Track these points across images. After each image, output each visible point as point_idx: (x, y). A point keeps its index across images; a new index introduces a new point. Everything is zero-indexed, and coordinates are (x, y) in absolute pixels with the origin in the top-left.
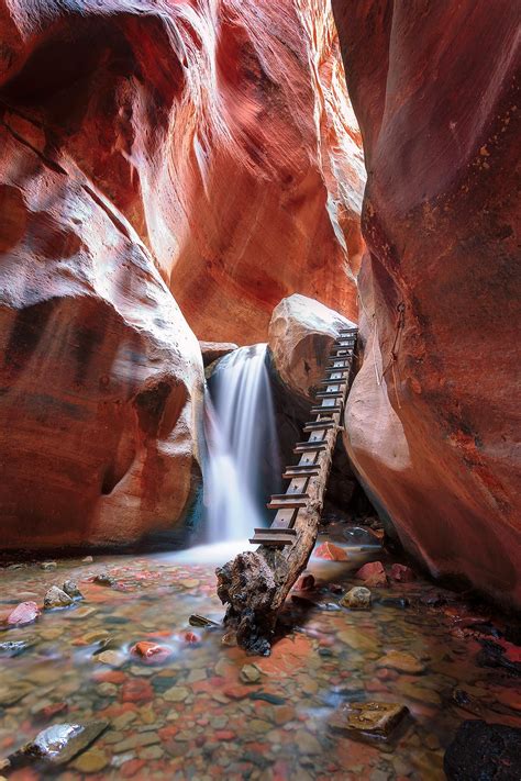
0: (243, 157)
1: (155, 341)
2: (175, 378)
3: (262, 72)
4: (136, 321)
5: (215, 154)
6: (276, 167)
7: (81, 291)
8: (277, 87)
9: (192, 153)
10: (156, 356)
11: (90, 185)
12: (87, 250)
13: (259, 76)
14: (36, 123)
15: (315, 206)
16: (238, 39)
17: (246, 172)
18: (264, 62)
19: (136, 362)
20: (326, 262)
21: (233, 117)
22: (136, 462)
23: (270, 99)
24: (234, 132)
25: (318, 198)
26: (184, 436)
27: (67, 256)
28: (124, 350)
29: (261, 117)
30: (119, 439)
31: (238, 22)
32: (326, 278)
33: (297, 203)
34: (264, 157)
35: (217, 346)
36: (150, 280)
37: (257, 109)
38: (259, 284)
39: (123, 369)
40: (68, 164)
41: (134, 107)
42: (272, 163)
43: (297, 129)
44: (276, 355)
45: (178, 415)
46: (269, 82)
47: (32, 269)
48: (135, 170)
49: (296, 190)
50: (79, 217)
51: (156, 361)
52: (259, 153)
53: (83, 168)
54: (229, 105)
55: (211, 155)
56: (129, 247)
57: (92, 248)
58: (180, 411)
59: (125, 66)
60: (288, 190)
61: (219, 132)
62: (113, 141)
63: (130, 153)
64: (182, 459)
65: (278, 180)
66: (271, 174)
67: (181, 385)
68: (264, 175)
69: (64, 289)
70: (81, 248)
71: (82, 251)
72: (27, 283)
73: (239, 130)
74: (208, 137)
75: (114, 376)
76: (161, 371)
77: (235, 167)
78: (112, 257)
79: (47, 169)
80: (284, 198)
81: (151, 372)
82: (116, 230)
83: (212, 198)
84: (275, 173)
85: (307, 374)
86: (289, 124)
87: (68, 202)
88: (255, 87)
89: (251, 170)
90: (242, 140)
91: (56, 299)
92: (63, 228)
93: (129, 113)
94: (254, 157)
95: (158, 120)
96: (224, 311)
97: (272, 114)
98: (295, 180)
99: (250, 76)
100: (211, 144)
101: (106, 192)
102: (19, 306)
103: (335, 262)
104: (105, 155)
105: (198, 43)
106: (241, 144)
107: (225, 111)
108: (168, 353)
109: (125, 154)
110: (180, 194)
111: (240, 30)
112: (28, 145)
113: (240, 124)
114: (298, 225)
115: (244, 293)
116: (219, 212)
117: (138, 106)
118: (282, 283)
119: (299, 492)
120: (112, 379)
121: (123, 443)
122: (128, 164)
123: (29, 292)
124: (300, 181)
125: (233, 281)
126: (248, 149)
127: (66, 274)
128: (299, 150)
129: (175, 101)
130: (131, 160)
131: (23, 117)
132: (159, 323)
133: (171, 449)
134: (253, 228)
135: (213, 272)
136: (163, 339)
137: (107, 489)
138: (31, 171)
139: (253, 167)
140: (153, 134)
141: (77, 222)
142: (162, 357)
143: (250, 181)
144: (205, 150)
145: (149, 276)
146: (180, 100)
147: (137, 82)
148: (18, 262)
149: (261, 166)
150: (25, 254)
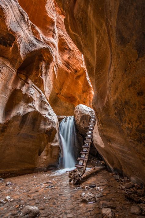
0: (65, 68)
1: (49, 119)
2: (54, 127)
3: (69, 48)
4: (44, 115)
5: (58, 68)
6: (73, 69)
7: (33, 110)
8: (72, 51)
9: (53, 70)
10: (49, 123)
11: (34, 85)
12: (34, 100)
13: (68, 49)
14: (24, 74)
15: (83, 77)
16: (63, 41)
17: (66, 71)
18: (69, 46)
19: (45, 124)
20: (87, 91)
21: (63, 59)
22: (46, 148)
23: (71, 53)
24: (63, 62)
25: (84, 75)
26: (56, 141)
27: (30, 102)
28: (42, 122)
29: (69, 58)
30: (42, 143)
31: (63, 38)
32: (87, 95)
33: (79, 77)
34: (70, 67)
35: (61, 117)
36: (46, 104)
37: (68, 56)
38: (70, 97)
39: (42, 126)
40: (30, 81)
41: (43, 67)
42: (72, 68)
43: (78, 60)
44: (76, 119)
45: (55, 136)
46: (71, 50)
47: (24, 106)
48: (43, 79)
49: (78, 74)
50: (32, 93)
51: (49, 124)
52: (69, 66)
53: (32, 81)
54: (61, 56)
55: (57, 69)
56: (41, 96)
57: (35, 100)
58: (55, 135)
59: (41, 59)
60: (76, 74)
61: (59, 63)
62: (38, 75)
63: (42, 76)
64: (56, 147)
65: (74, 72)
66: (72, 71)
67: (55, 129)
68: (70, 71)
69: (30, 110)
70: (33, 100)
71: (33, 101)
72: (23, 110)
73: (64, 61)
74: (57, 65)
75: (40, 128)
76: (50, 126)
77: (63, 70)
78: (38, 100)
79: (26, 84)
80: (75, 76)
81: (48, 127)
82: (39, 94)
83: (58, 78)
84: (73, 70)
85: (84, 124)
86: (76, 59)
87: (30, 90)
88: (67, 51)
89: (67, 71)
90: (65, 64)
91: (29, 113)
92: (29, 96)
93: (42, 68)
94: (68, 67)
95: (47, 68)
96: (61, 105)
97: (72, 57)
98: (78, 72)
99: (66, 49)
100: (58, 67)
101: (36, 85)
102: (22, 115)
103: (89, 91)
104: (37, 78)
105: (55, 46)
106: (64, 65)
107: (60, 58)
108: (52, 122)
109: (41, 77)
110: (51, 79)
111: (64, 39)
112: (22, 79)
113: (64, 60)
114: (79, 82)
115: (66, 100)
116: (59, 81)
117: (43, 66)
118: (76, 97)
119: (84, 157)
120: (40, 129)
121: (43, 143)
122: (41, 79)
123: (24, 112)
124: (79, 72)
125: (63, 97)
126: (66, 66)
127: (30, 107)
128: (79, 64)
129: (51, 63)
130: (42, 78)
131: (22, 74)
132: (49, 115)
133: (54, 144)
134: (68, 84)
135: (58, 96)
136: (51, 118)
137: (39, 155)
138: (23, 85)
139: (67, 70)
140: (46, 71)
141: (32, 94)
142: (51, 123)
143: (67, 73)
144: (56, 68)
145: (46, 103)
146: (52, 63)
147: (43, 61)
148: (21, 105)
149: (69, 69)
150: (22, 103)
